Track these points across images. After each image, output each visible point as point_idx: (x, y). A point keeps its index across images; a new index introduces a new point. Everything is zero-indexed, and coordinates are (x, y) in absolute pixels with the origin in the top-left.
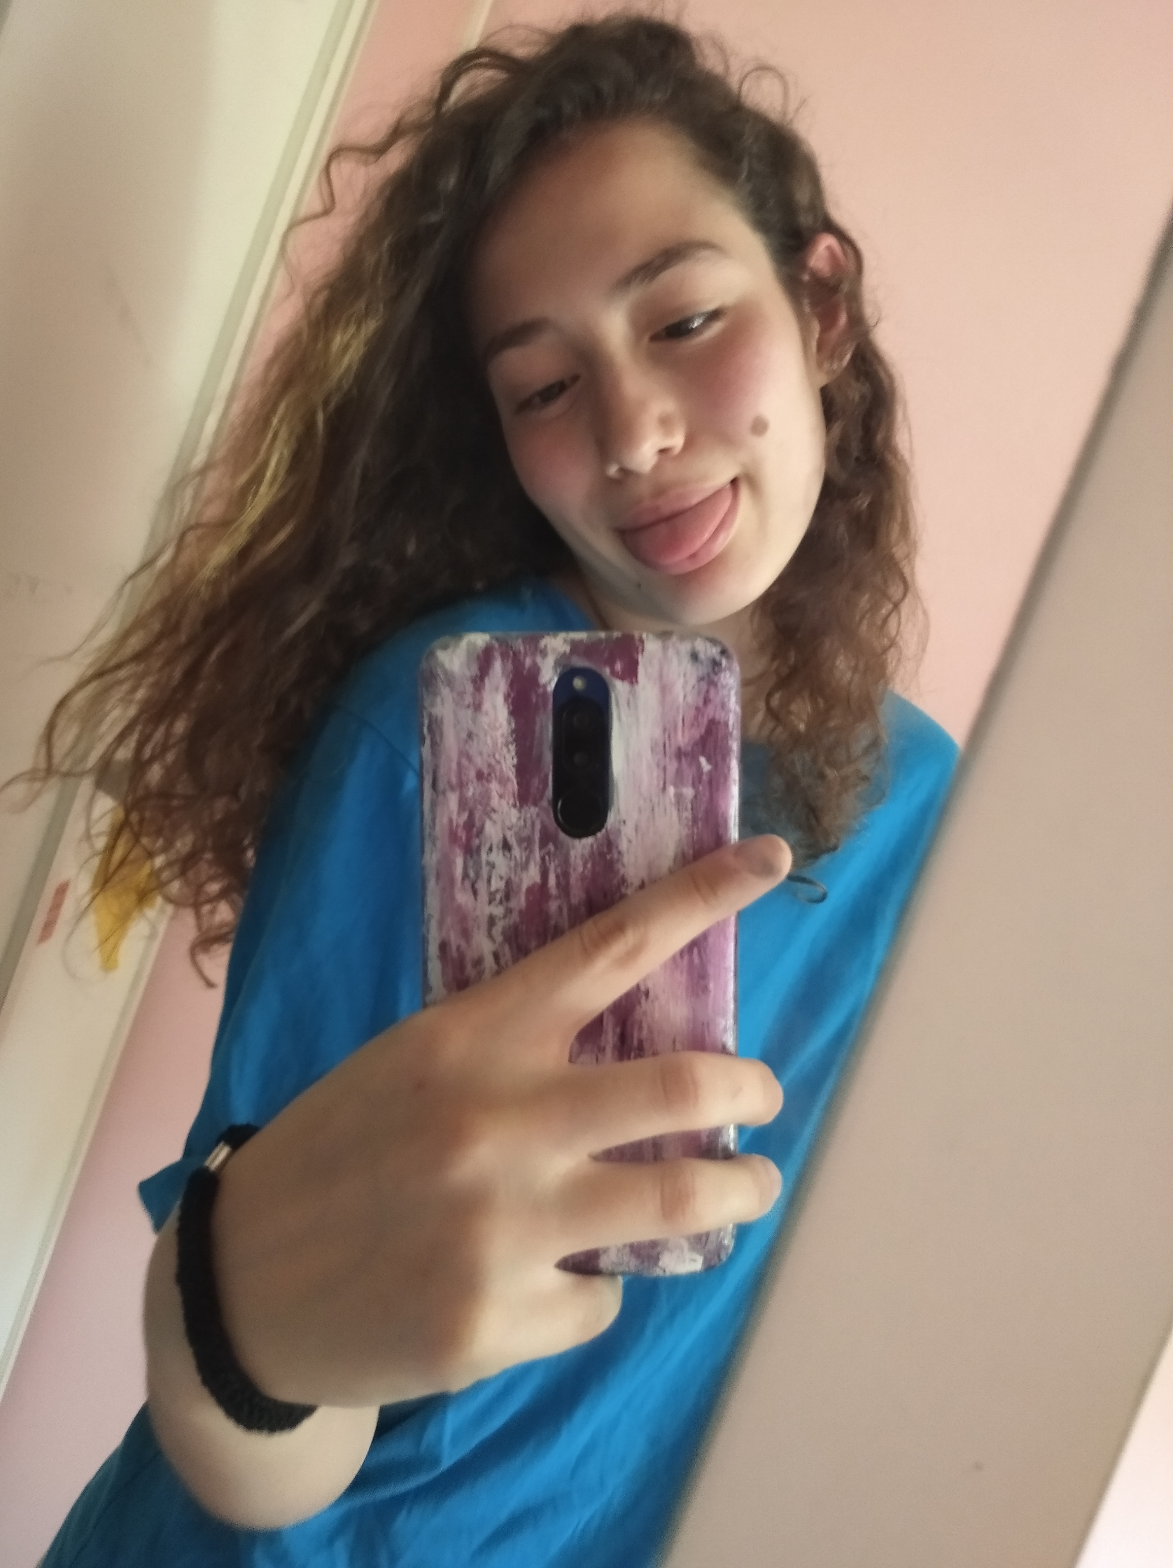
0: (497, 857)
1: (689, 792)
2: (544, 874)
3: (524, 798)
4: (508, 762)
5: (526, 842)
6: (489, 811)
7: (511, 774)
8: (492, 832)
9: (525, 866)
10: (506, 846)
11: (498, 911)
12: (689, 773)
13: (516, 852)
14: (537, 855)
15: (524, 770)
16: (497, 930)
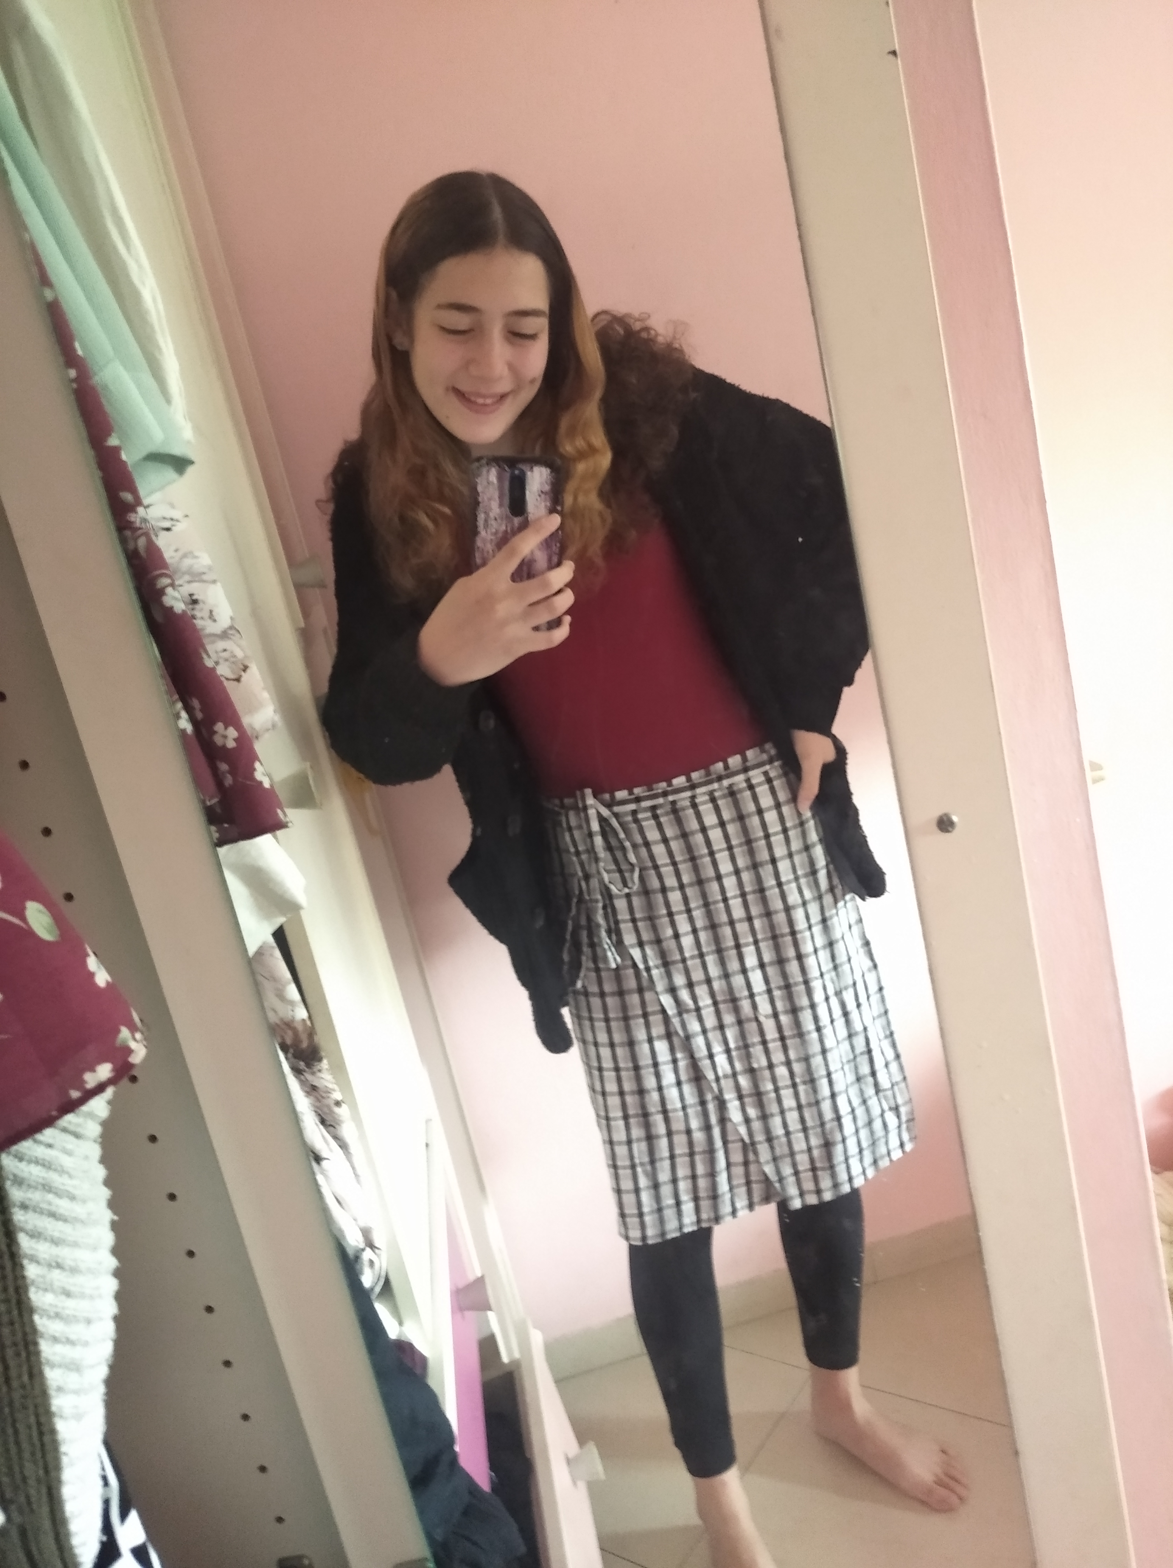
0: (493, 522)
1: (548, 504)
2: (506, 527)
3: (501, 505)
4: (496, 495)
5: (502, 519)
6: (491, 509)
7: (497, 499)
8: (492, 515)
9: (501, 525)
10: (496, 519)
11: (493, 537)
12: (548, 498)
13: (499, 521)
14: (504, 522)
15: (501, 497)
16: (493, 544)
